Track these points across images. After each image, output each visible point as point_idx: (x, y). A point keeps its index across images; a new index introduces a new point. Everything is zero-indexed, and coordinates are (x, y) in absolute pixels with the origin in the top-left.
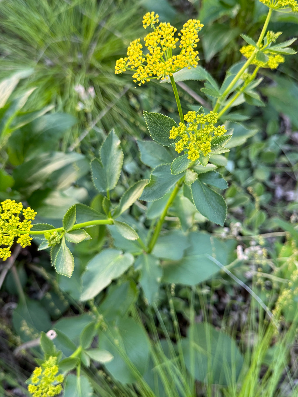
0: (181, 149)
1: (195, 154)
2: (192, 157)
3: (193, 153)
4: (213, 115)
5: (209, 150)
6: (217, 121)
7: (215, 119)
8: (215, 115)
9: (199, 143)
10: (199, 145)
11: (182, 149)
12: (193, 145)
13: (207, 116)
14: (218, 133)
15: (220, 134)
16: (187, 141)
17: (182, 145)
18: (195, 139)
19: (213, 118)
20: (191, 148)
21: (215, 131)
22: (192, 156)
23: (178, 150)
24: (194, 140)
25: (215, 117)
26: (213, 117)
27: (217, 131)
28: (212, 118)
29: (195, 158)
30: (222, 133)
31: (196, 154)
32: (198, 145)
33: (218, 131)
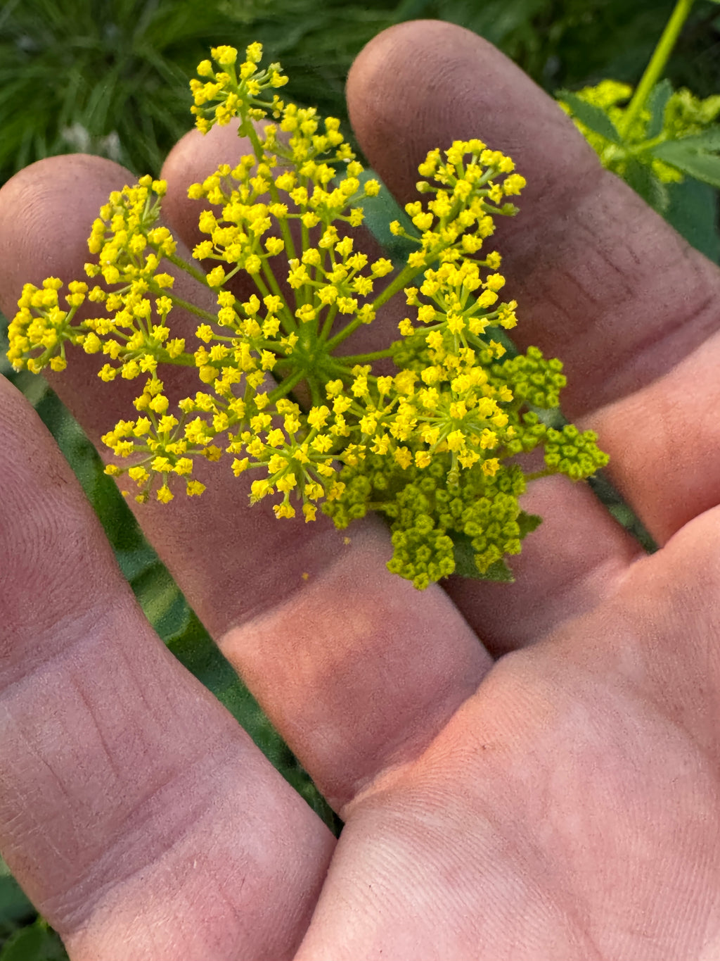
0: (352, 510)
1: (428, 552)
2: (410, 566)
3: (419, 544)
4: (542, 371)
5: (510, 542)
6: (557, 399)
7: (550, 387)
8: (550, 368)
9: (453, 498)
10: (456, 506)
11: (359, 511)
12: (422, 498)
13: (510, 367)
14: (566, 461)
15: (576, 469)
16: (388, 474)
17: (361, 490)
18: (436, 470)
19: (539, 379)
20: (406, 514)
21: (547, 448)
22: (412, 559)
23: (335, 513)
24: (429, 475)
25: (549, 381)
26: (542, 378)
27: (557, 448)
28: (537, 382)
29: (431, 572)
30: (588, 467)
31: (434, 552)
32: (448, 503)
33: (565, 449)
